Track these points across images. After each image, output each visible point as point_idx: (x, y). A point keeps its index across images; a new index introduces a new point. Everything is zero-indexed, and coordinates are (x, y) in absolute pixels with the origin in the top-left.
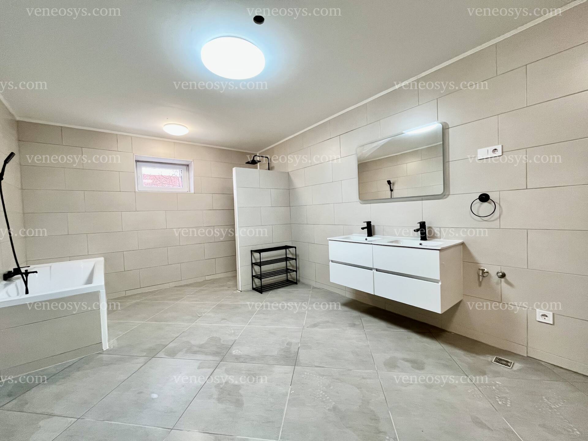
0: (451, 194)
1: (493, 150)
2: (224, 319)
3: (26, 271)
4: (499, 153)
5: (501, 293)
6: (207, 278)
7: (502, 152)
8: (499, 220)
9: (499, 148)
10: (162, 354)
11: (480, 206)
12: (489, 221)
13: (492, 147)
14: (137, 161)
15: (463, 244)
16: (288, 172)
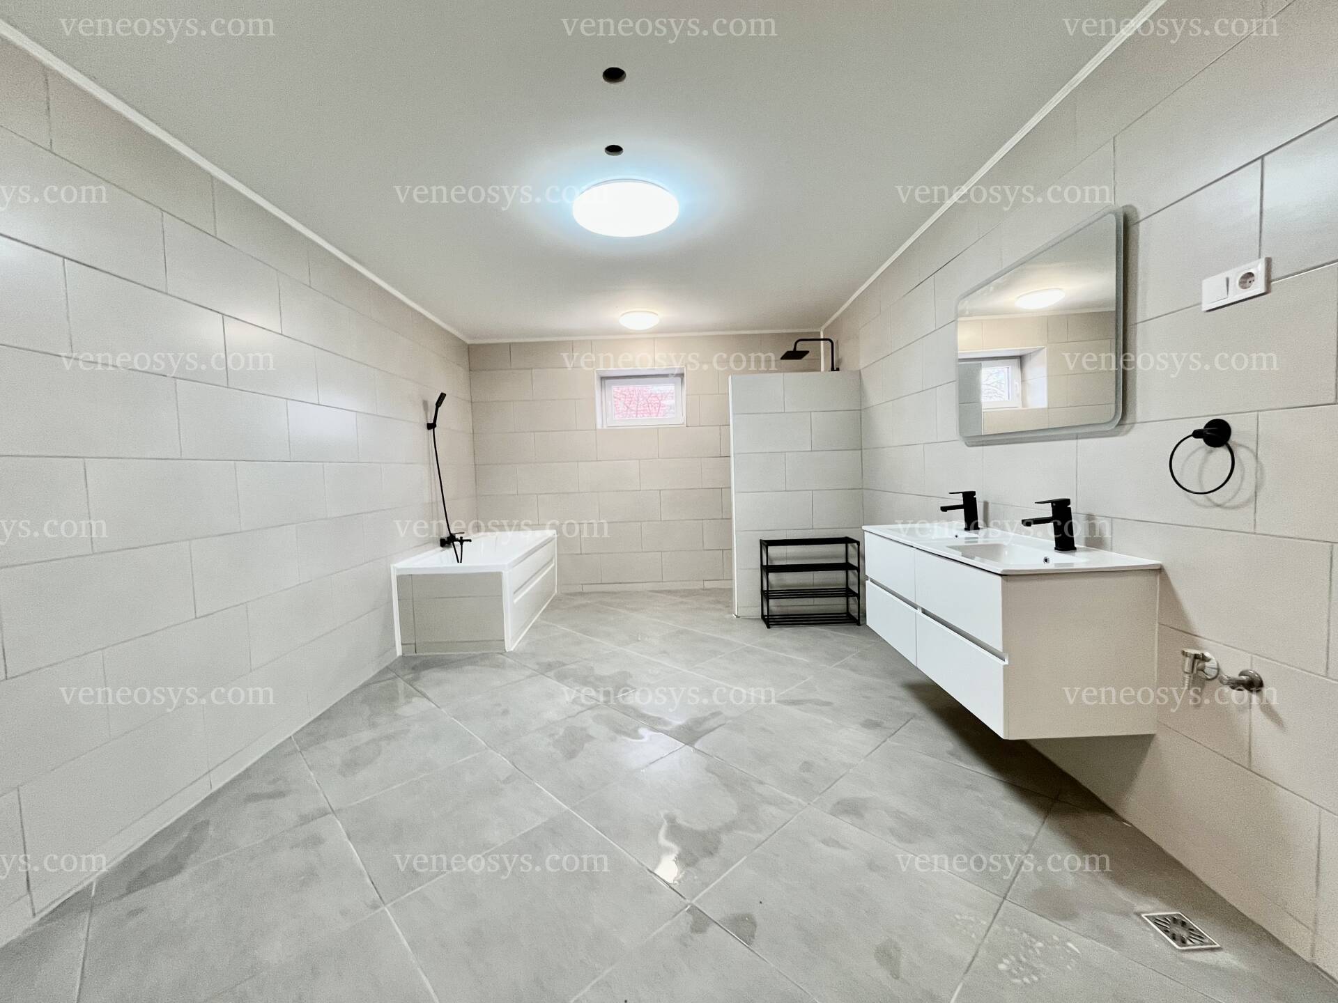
0: (1138, 421)
1: (1243, 277)
2: (665, 652)
3: (461, 538)
4: (1258, 286)
5: (1250, 736)
6: (708, 585)
7: (1268, 282)
8: (1252, 506)
9: (1259, 269)
10: (551, 674)
11: (1205, 460)
12: (1226, 508)
13: (1237, 269)
14: (603, 378)
15: (1159, 570)
16: (860, 371)
